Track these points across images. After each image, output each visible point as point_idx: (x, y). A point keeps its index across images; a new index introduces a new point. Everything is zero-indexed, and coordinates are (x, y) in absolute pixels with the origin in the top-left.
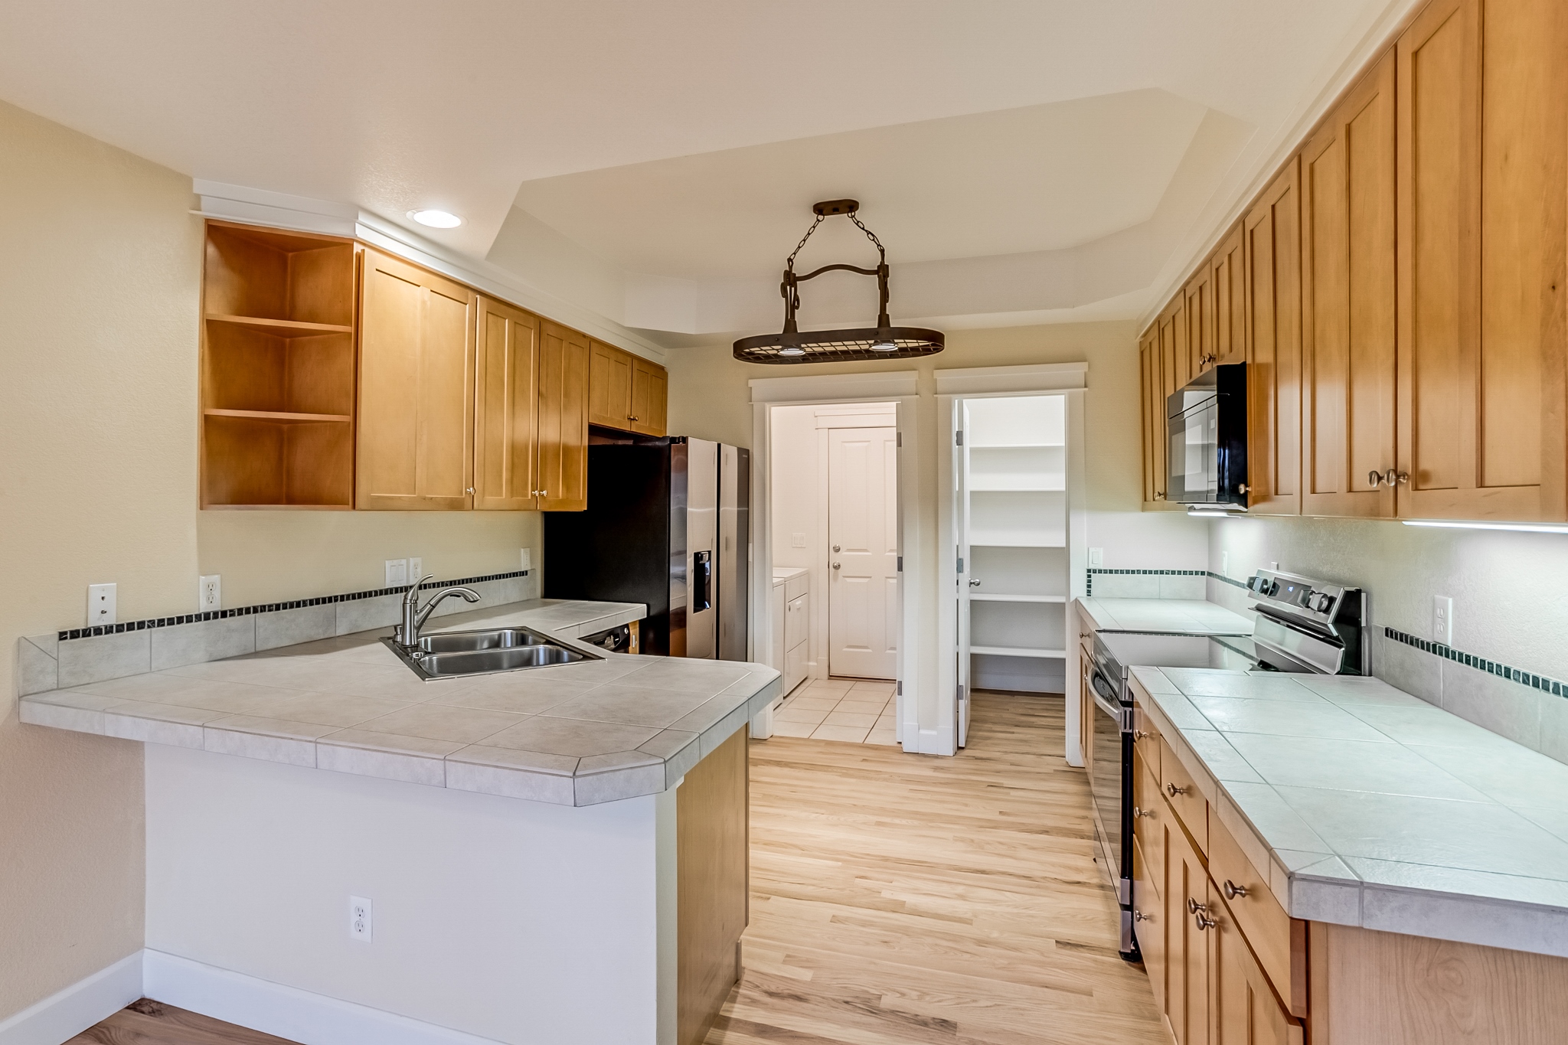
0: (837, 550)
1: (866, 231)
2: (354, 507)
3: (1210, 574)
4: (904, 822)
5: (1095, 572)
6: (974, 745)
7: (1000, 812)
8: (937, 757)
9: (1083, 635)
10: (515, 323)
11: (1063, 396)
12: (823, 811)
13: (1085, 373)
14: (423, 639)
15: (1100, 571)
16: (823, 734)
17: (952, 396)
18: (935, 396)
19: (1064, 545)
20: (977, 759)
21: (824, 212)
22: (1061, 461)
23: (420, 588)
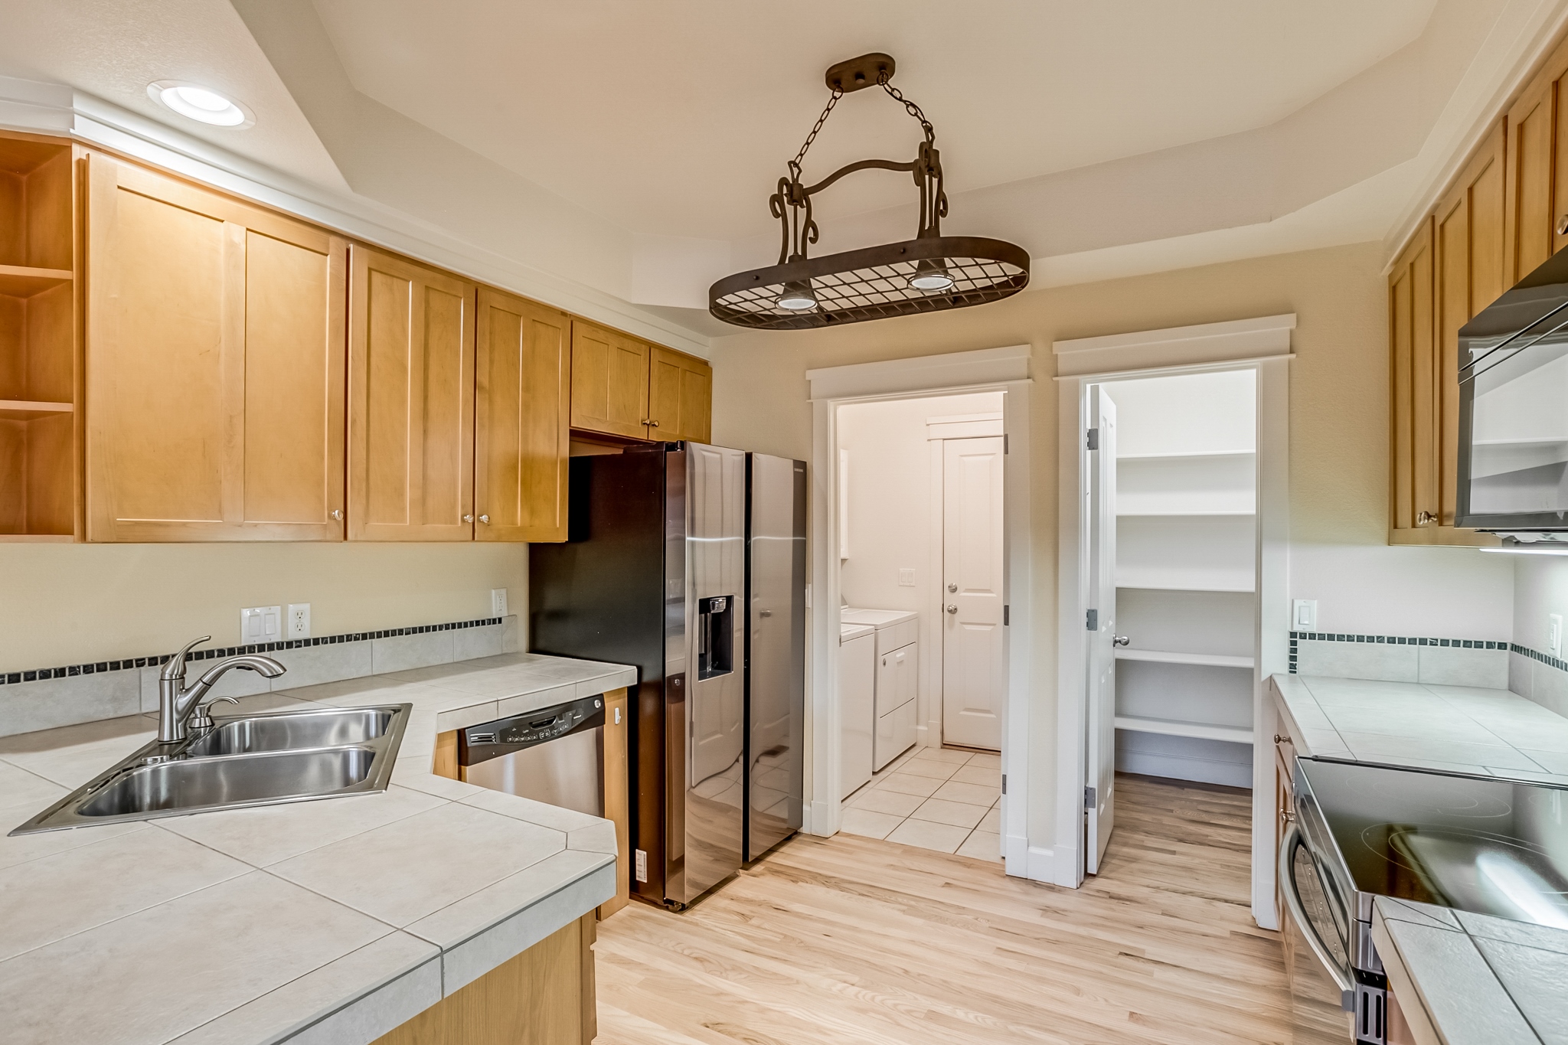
0: (954, 590)
1: (905, 102)
2: (84, 538)
3: (1516, 648)
4: (971, 1017)
5: (1303, 636)
6: (1112, 871)
7: (1132, 1014)
8: (1051, 888)
9: (1279, 739)
10: (426, 287)
11: (1254, 371)
12: (855, 979)
13: (1291, 332)
14: (236, 724)
15: (1312, 636)
16: (905, 836)
17: (1081, 378)
18: (1055, 379)
19: (1252, 588)
20: (1112, 897)
21: (843, 85)
22: (1251, 473)
23: (188, 657)
